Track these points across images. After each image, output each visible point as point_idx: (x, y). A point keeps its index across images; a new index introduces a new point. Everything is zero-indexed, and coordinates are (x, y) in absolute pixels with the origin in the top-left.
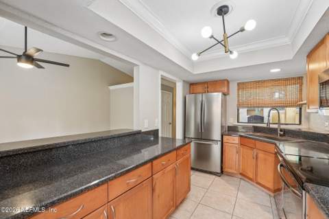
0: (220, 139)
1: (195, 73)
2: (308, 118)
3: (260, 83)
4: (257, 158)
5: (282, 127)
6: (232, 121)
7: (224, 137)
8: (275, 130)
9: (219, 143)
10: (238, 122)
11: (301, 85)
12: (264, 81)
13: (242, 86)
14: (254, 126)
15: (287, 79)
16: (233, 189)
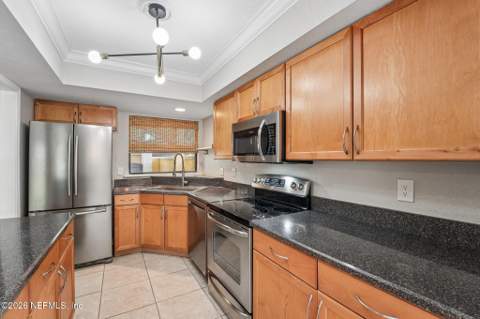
0: (110, 202)
1: (64, 83)
2: (202, 164)
3: (157, 121)
4: (165, 218)
5: (187, 175)
6: (122, 173)
7: (116, 197)
8: (180, 179)
9: (109, 209)
10: (130, 173)
11: (197, 130)
12: (163, 120)
13: (135, 121)
14: (152, 178)
15: (186, 122)
16: (138, 270)
